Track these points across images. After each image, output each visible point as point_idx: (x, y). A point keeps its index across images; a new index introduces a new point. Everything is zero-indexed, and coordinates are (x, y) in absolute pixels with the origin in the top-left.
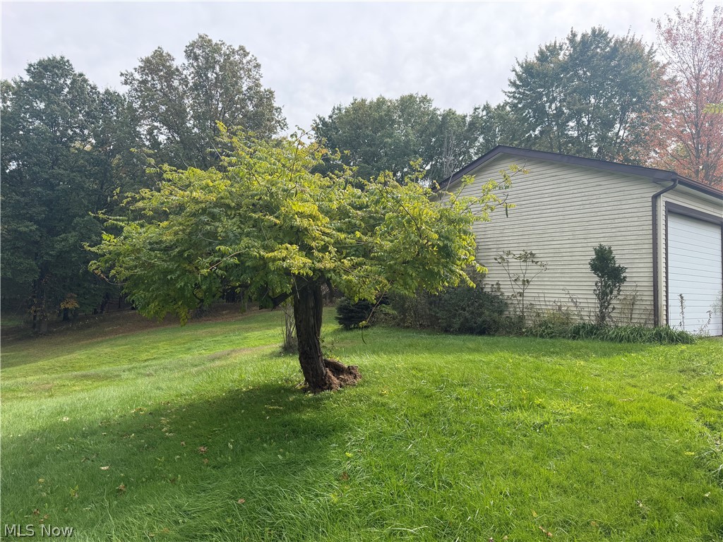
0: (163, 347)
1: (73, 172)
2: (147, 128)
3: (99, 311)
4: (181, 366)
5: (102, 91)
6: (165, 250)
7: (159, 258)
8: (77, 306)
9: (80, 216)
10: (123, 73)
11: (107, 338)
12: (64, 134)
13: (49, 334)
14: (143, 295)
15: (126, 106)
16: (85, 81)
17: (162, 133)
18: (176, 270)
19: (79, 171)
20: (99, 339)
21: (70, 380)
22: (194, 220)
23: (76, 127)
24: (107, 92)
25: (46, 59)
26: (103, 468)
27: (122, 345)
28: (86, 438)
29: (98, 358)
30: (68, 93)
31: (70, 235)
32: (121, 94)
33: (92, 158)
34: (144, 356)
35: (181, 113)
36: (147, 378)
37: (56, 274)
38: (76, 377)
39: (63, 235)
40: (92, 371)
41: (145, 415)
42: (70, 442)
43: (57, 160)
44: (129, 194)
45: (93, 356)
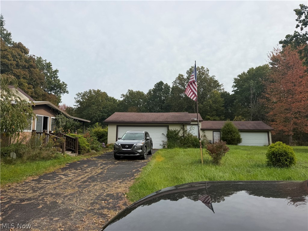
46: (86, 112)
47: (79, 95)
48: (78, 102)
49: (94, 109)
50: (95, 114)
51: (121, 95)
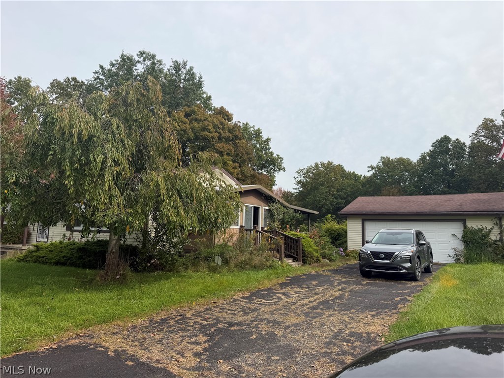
46: (311, 198)
47: (300, 173)
48: (299, 182)
49: (323, 193)
50: (326, 200)
51: (369, 167)
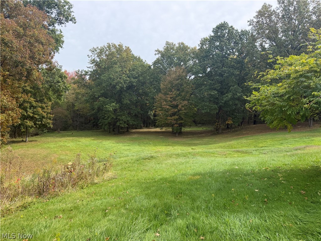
0: (269, 142)
1: (230, 68)
2: (260, 42)
3: (240, 125)
4: (280, 151)
5: (240, 31)
6: (281, 97)
7: (278, 101)
8: (232, 123)
9: (233, 86)
10: (249, 20)
11: (244, 136)
12: (226, 53)
13: (222, 133)
14: (270, 118)
15: (250, 35)
16: (233, 29)
17: (266, 43)
18: (287, 106)
19: (232, 68)
20: (241, 136)
21: (233, 152)
22: (295, 81)
23: (230, 49)
24: (242, 31)
25: (219, 24)
26: (256, 190)
27: (251, 140)
28: (246, 176)
29: (241, 144)
30: (227, 36)
31: (229, 94)
32: (248, 30)
33: (237, 61)
34: (261, 145)
35: (276, 32)
36: (264, 155)
37: (224, 110)
38: (234, 151)
39: (227, 94)
40: (240, 149)
41: (270, 171)
42: (241, 177)
43: (224, 64)
44: (261, 73)
45: (239, 143)
46: (105, 76)
47: (94, 51)
48: (93, 61)
49: (117, 72)
50: (120, 78)
51: (156, 51)
